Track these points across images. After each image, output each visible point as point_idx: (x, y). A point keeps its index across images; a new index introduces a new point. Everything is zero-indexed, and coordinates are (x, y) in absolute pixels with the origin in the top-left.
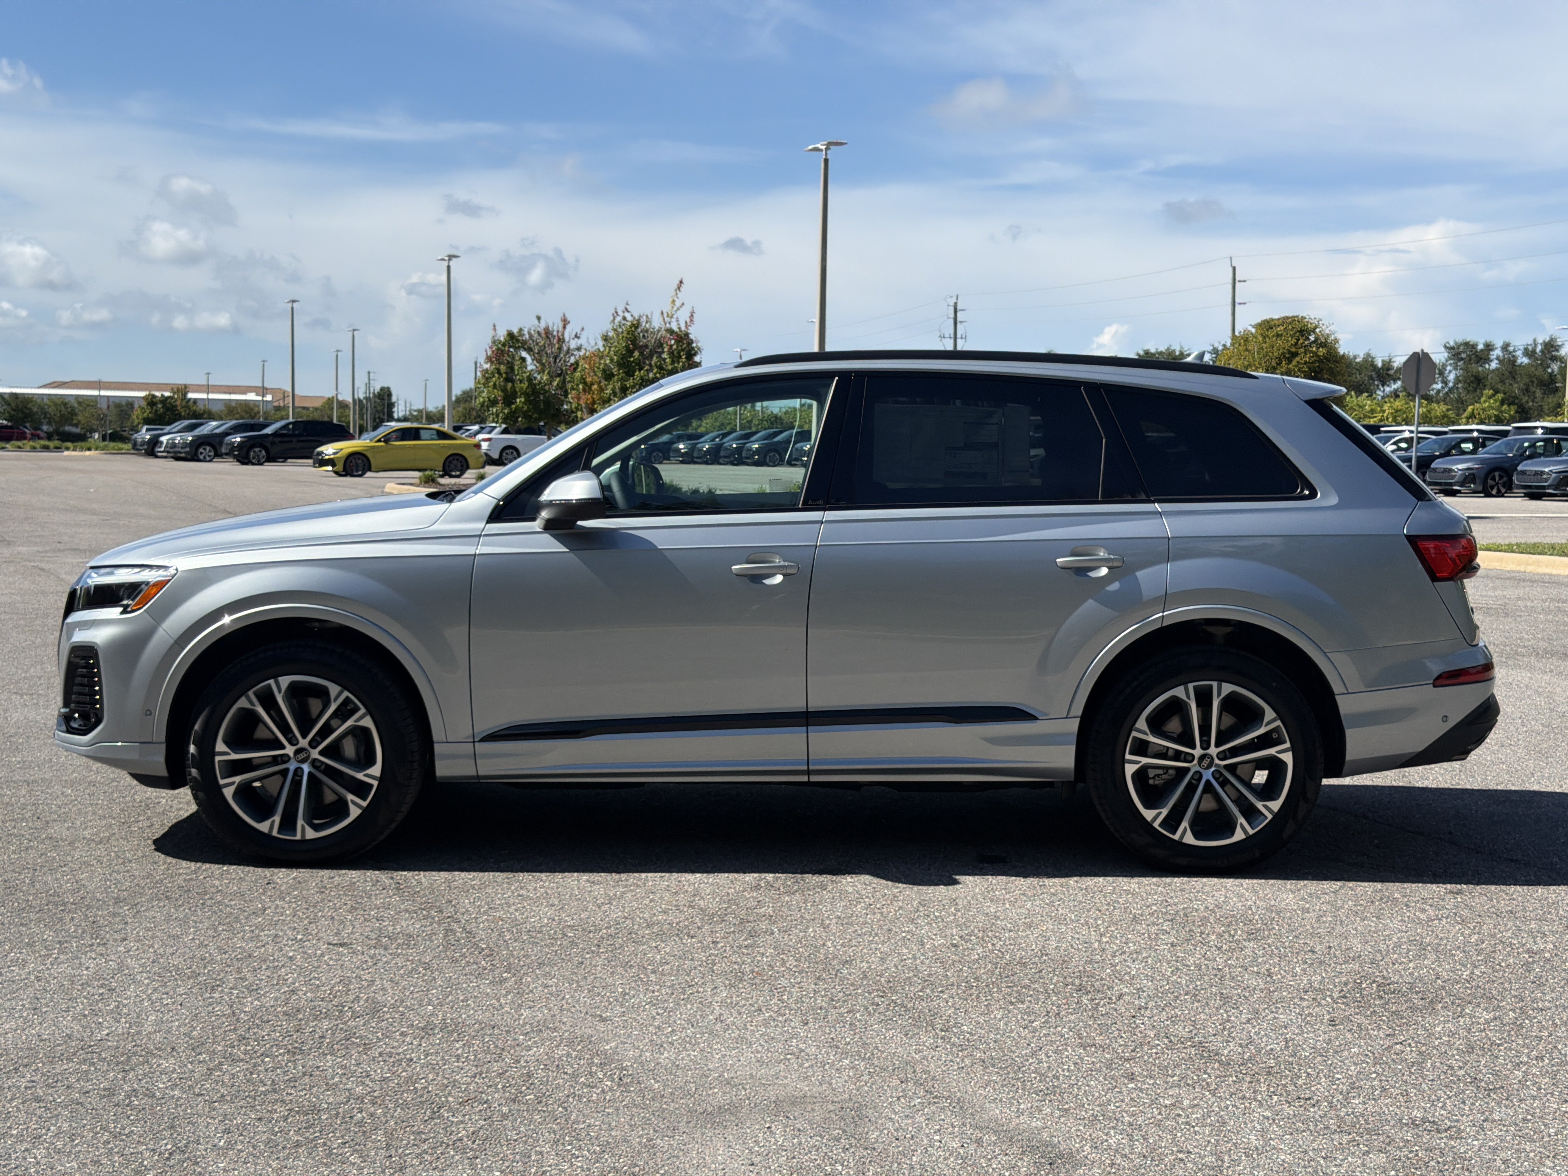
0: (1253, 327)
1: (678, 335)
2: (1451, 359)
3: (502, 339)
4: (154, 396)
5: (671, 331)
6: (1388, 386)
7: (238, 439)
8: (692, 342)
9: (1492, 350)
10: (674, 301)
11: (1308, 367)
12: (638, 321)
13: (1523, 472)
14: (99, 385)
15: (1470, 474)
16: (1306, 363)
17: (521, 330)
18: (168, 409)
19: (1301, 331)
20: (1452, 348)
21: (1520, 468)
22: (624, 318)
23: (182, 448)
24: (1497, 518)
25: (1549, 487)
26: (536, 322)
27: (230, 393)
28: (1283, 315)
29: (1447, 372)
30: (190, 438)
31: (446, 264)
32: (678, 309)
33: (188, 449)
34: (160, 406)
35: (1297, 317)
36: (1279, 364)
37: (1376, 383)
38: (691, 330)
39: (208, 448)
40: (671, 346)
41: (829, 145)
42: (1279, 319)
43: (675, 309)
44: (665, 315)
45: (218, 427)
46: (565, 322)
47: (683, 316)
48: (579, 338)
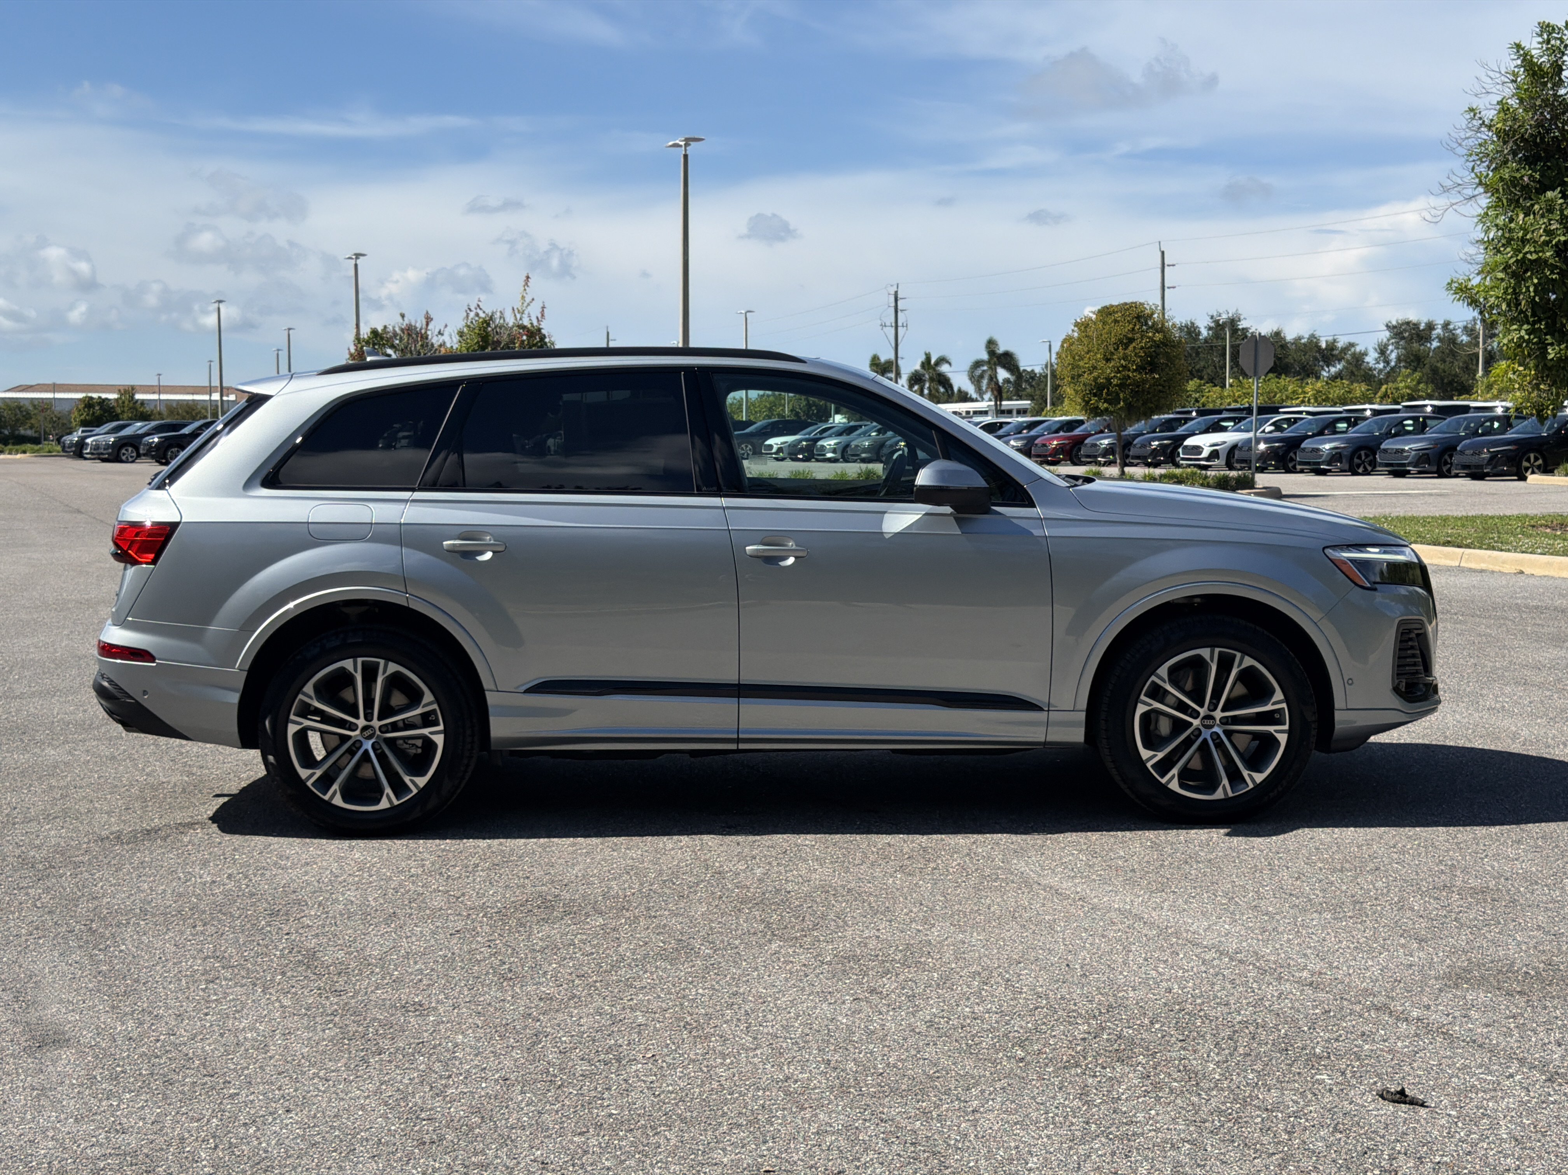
0: (1094, 313)
1: (528, 330)
2: (1393, 338)
3: (366, 337)
4: (91, 398)
5: (523, 327)
6: (1334, 366)
7: (156, 440)
8: (544, 336)
9: (1434, 329)
10: (523, 297)
11: (1144, 352)
12: (491, 318)
13: (1385, 451)
14: (55, 388)
15: (1336, 453)
16: (1142, 348)
17: (385, 327)
18: (105, 411)
19: (1138, 317)
20: (1395, 327)
21: (1383, 446)
22: (477, 315)
23: (105, 449)
24: (1333, 495)
25: (1409, 464)
26: (400, 319)
27: (193, 394)
28: (1122, 302)
29: (1388, 352)
30: (112, 440)
31: (353, 262)
32: (528, 305)
33: (110, 450)
34: (97, 408)
35: (1136, 303)
36: (1116, 349)
37: (1321, 363)
38: (543, 325)
39: (130, 449)
40: (523, 341)
41: (688, 141)
42: (1117, 306)
43: (525, 304)
44: (516, 311)
45: (140, 429)
46: (428, 319)
47: (534, 311)
48: (442, 335)
